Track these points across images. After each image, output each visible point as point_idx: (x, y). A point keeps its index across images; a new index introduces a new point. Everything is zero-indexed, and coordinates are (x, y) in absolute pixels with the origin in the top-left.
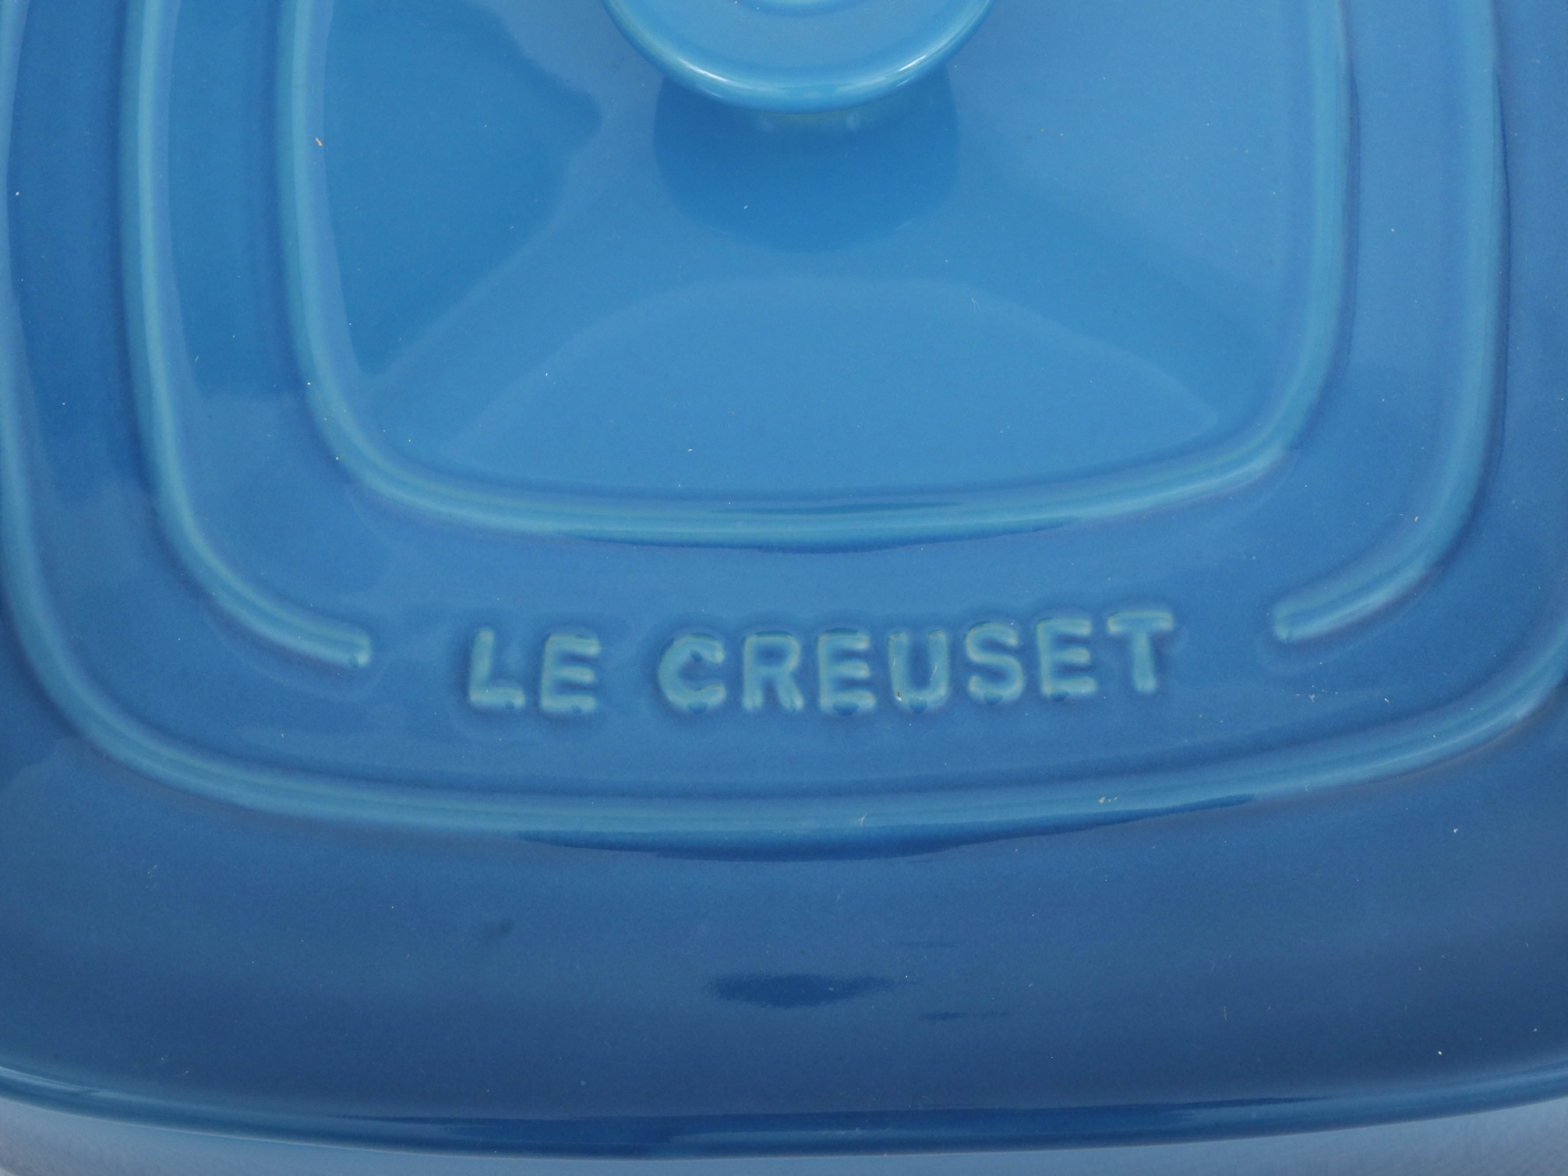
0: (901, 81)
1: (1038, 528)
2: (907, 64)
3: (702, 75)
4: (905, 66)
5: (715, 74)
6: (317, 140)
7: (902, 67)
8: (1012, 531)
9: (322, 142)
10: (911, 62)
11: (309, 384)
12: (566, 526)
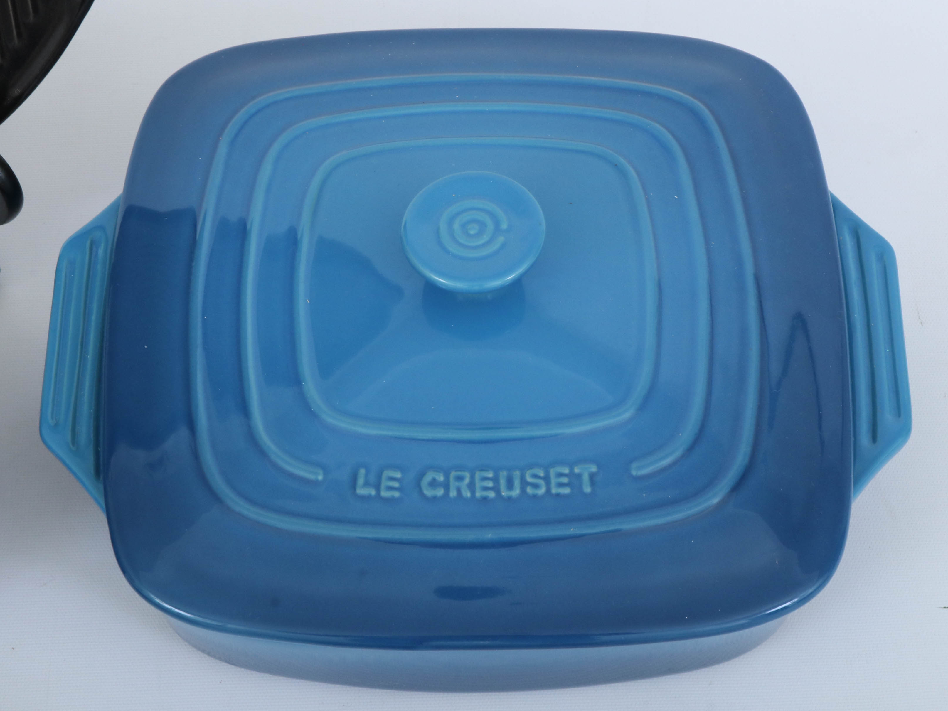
1: (551, 436)
3: (438, 280)
6: (307, 300)
8: (543, 437)
9: (309, 301)
11: (303, 384)
12: (390, 433)
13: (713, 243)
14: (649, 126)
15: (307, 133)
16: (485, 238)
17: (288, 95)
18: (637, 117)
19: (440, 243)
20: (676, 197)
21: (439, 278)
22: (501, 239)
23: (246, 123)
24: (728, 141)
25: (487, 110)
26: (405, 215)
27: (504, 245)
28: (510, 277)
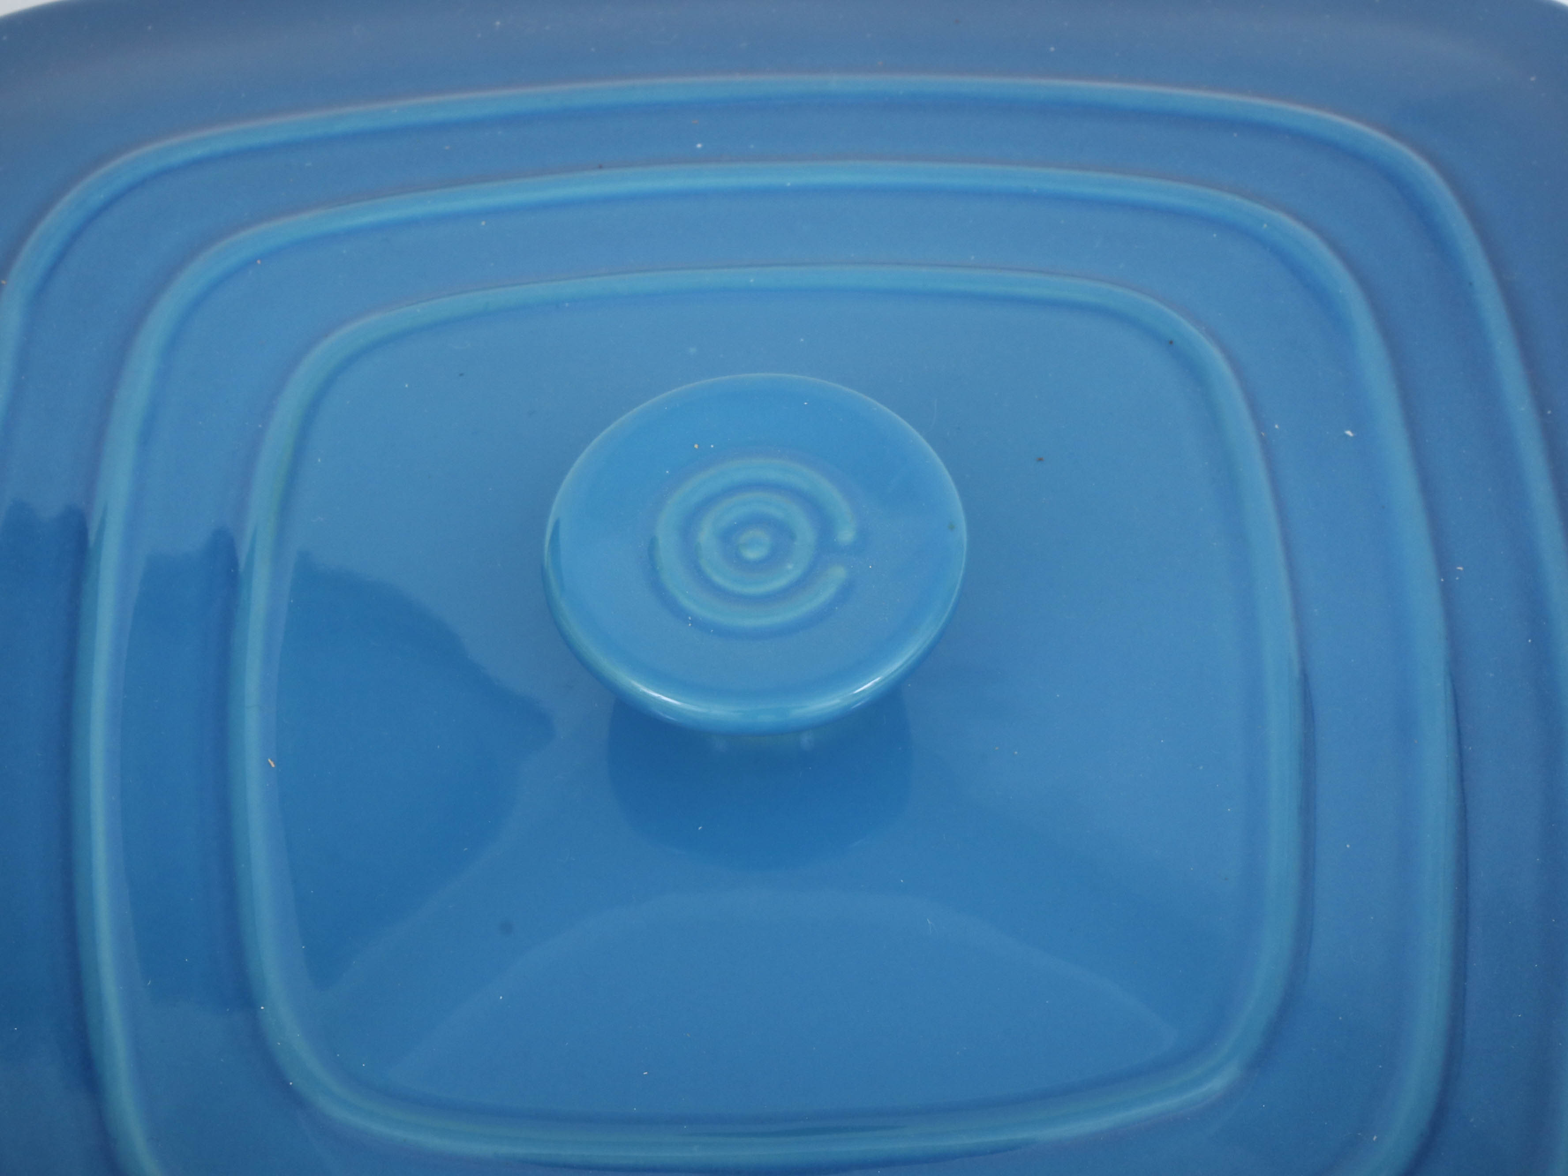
0: (856, 704)
2: (863, 686)
3: (654, 698)
4: (860, 688)
5: (669, 697)
6: (270, 761)
7: (857, 689)
9: (274, 763)
10: (865, 684)
11: (262, 1008)
12: (521, 1151)
13: (1461, 568)
14: (1265, 226)
15: (259, 262)
16: (792, 571)
17: (198, 152)
18: (1229, 198)
19: (657, 587)
20: (1349, 433)
21: (657, 692)
22: (838, 574)
23: (76, 236)
24: (1498, 266)
25: (789, 184)
26: (554, 508)
27: (846, 591)
28: (868, 686)
